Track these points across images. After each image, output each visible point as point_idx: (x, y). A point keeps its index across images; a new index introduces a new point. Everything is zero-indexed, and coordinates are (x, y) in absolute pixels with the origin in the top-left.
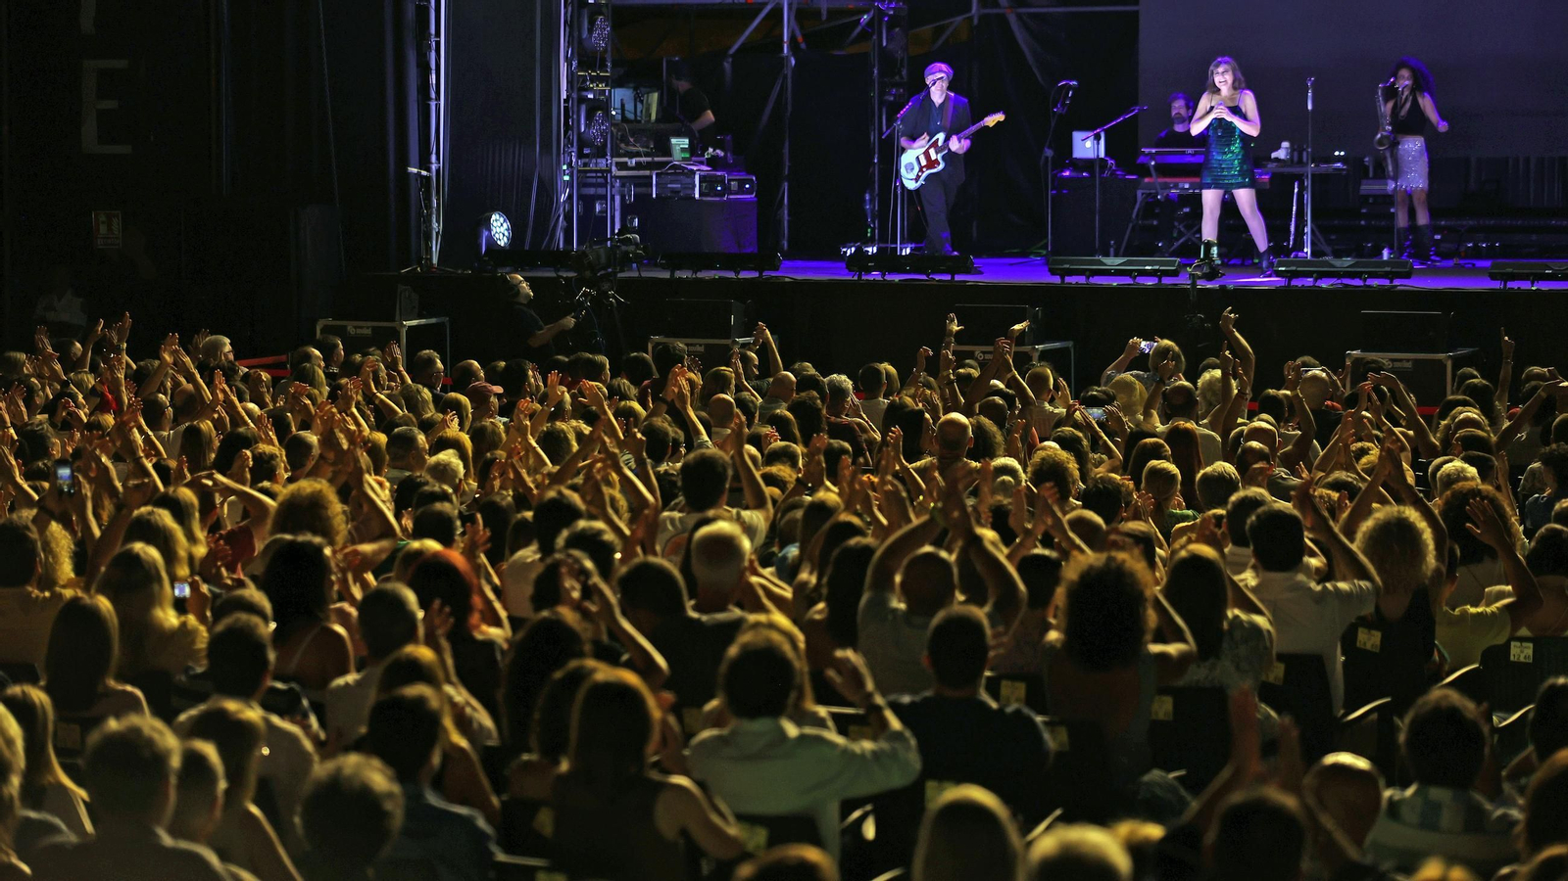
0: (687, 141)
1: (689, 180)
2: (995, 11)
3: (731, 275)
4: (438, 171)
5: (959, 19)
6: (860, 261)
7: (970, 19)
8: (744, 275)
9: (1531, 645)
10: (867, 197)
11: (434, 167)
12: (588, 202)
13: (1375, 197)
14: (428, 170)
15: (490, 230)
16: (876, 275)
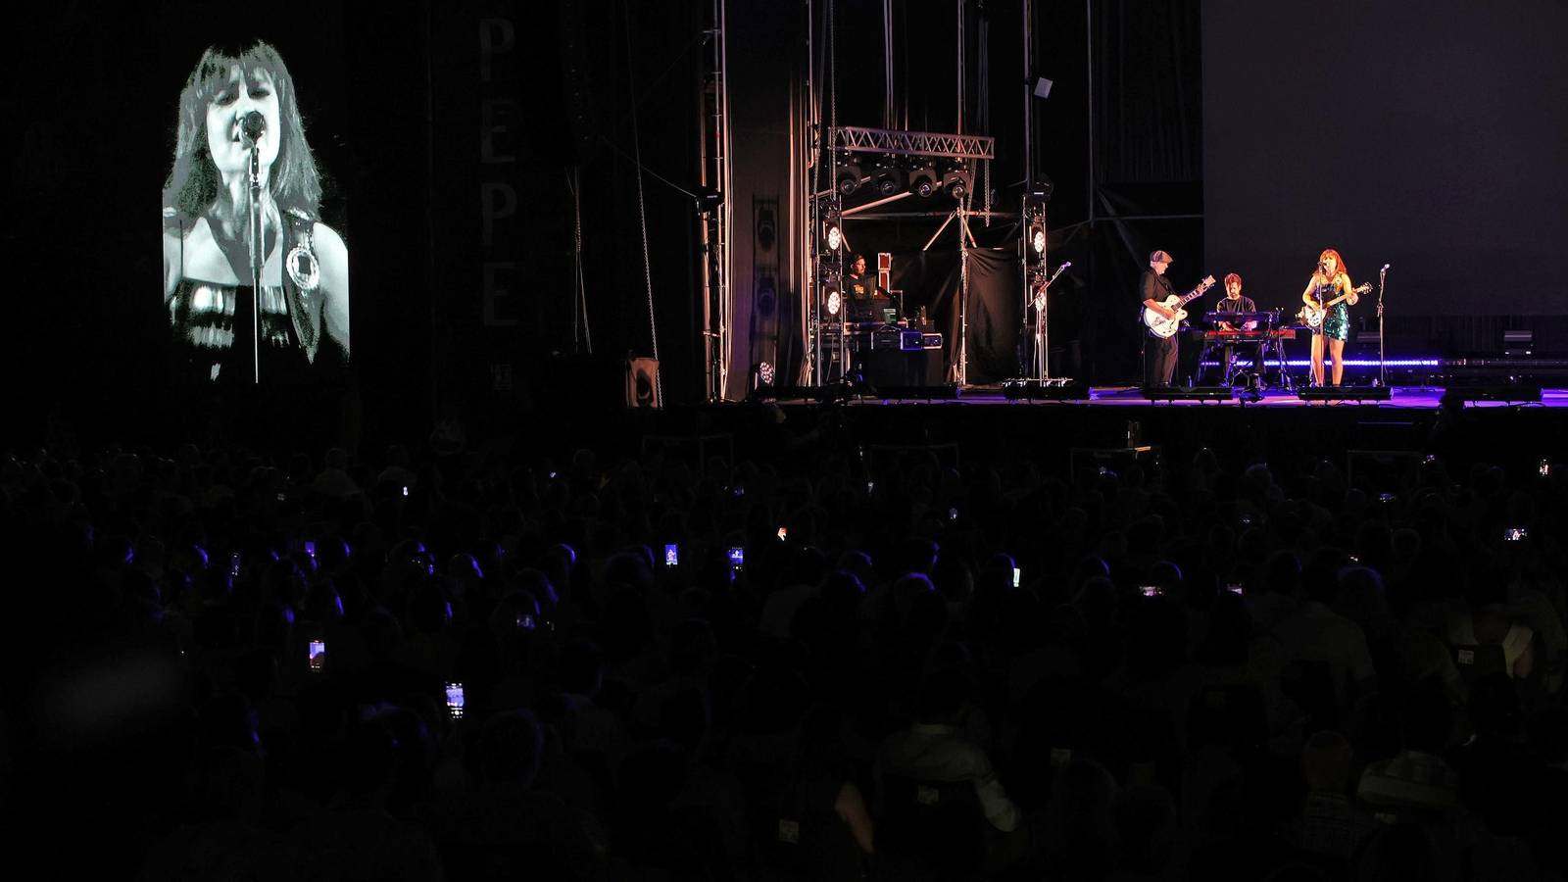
0: (894, 310)
1: (896, 337)
2: (1105, 219)
3: (925, 402)
4: (724, 333)
5: (1080, 225)
6: (1016, 391)
7: (1089, 224)
8: (933, 401)
9: (1472, 652)
10: (1019, 347)
11: (722, 332)
12: (826, 352)
13: (1368, 344)
14: (718, 333)
15: (759, 373)
16: (1024, 401)
